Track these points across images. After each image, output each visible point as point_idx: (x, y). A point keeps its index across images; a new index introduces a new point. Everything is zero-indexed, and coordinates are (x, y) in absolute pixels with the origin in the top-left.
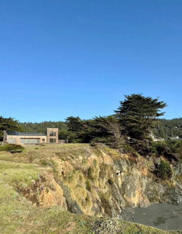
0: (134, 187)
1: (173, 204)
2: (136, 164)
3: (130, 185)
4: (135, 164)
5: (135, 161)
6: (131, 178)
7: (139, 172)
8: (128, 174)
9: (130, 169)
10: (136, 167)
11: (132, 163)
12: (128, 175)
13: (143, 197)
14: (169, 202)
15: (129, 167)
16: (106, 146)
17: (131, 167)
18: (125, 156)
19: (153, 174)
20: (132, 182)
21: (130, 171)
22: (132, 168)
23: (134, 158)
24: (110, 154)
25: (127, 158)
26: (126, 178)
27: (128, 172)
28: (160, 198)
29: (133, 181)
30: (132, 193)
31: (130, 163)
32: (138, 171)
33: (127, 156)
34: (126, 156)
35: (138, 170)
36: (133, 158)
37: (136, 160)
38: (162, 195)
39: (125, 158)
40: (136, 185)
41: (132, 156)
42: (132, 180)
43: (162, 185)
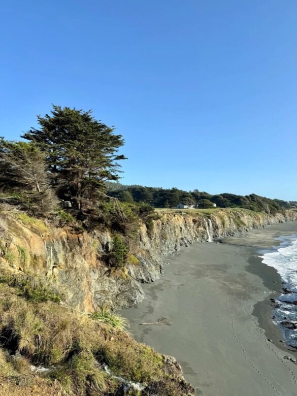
0: (80, 293)
1: (130, 307)
2: (81, 246)
3: (73, 290)
4: (79, 247)
5: (77, 241)
6: (75, 277)
7: (86, 262)
8: (67, 269)
9: (70, 258)
10: (81, 253)
11: (72, 245)
12: (66, 272)
13: (94, 308)
14: (125, 306)
15: (67, 255)
16: (20, 212)
17: (70, 254)
18: (60, 232)
19: (101, 263)
20: (75, 283)
21: (70, 263)
22: (73, 255)
23: (76, 236)
24: (36, 229)
25: (64, 237)
26: (64, 279)
27: (67, 265)
28: (111, 302)
29: (78, 282)
30: (78, 306)
31: (68, 247)
32: (84, 261)
33: (64, 233)
34: (62, 234)
35: (85, 258)
36: (74, 236)
37: (81, 239)
38: (114, 296)
39: (61, 238)
40: (83, 289)
41: (74, 232)
42: (77, 279)
43: (114, 279)
